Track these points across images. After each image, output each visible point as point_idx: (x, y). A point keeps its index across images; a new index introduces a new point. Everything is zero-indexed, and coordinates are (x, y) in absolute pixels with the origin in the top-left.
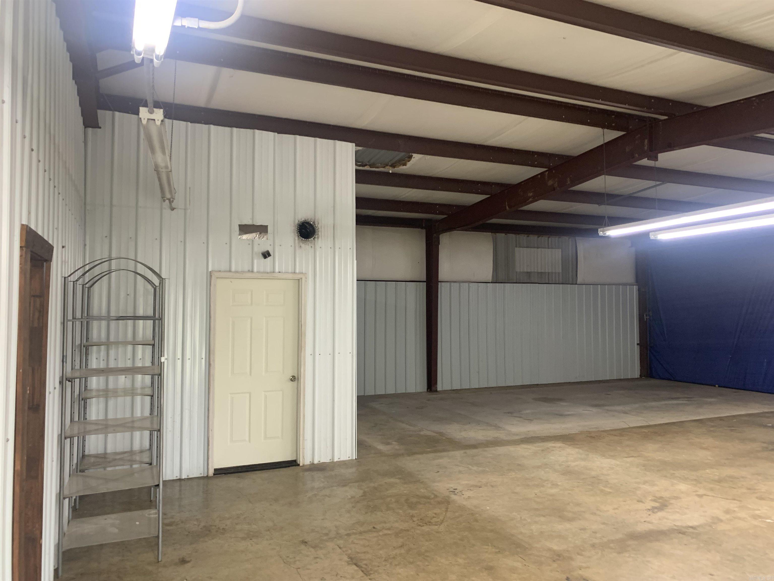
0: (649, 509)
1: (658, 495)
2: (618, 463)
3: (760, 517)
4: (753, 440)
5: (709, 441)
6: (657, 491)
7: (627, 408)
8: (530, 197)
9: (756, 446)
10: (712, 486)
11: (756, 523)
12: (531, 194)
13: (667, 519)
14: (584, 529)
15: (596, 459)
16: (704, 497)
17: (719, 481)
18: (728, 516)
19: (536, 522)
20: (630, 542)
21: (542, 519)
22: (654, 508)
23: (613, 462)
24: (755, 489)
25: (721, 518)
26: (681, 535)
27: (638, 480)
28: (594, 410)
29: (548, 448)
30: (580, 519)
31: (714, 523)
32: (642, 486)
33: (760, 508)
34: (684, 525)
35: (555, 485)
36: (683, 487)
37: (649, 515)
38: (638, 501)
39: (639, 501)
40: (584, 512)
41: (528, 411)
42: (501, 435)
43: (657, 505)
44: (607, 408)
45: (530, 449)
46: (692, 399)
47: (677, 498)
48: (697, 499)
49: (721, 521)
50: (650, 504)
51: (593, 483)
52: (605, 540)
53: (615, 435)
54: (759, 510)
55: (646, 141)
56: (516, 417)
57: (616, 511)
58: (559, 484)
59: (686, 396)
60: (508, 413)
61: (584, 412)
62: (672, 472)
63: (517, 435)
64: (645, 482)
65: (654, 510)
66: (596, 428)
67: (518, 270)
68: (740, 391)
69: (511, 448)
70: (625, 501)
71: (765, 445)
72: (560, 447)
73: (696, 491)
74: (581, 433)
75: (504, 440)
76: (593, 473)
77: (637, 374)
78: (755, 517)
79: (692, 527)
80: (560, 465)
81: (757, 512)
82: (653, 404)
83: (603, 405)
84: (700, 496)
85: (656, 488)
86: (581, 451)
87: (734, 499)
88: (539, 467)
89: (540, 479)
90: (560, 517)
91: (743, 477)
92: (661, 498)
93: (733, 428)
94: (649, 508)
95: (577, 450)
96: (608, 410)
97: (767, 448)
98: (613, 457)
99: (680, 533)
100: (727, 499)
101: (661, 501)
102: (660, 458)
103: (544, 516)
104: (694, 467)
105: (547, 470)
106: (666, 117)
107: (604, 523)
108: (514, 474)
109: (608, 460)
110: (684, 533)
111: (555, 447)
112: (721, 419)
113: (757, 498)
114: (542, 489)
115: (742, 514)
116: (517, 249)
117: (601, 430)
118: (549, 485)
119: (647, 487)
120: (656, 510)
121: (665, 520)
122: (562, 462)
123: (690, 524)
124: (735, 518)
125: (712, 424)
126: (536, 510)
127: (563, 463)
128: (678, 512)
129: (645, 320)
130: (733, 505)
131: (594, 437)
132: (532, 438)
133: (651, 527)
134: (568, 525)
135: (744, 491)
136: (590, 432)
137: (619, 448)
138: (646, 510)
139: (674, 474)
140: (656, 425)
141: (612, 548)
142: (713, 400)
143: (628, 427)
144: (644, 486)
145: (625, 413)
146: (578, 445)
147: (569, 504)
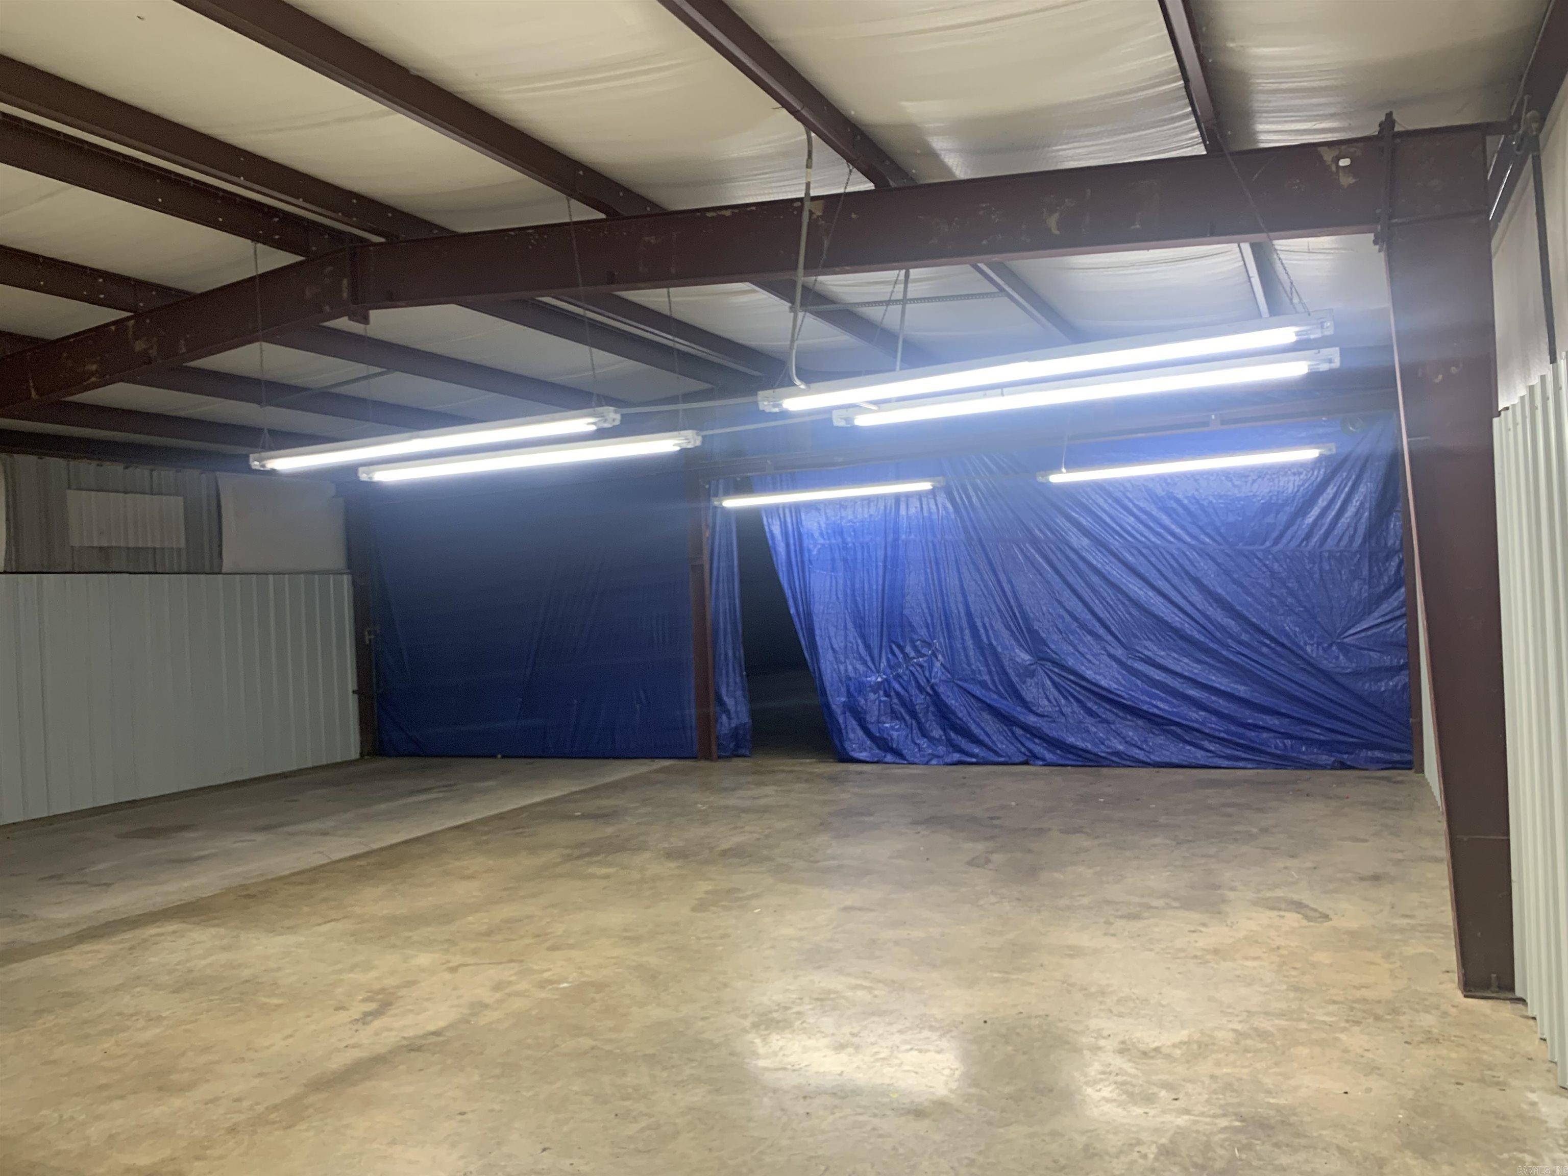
0: (356, 1020)
1: (376, 986)
2: (302, 939)
3: (550, 982)
4: (549, 846)
5: (476, 862)
6: (376, 978)
7: (329, 823)
8: (93, 374)
9: (552, 856)
10: (473, 945)
11: (543, 995)
12: (94, 367)
13: (390, 1030)
14: (215, 1100)
15: (254, 942)
16: (461, 970)
17: (489, 933)
18: (498, 995)
19: (99, 1118)
20: (312, 1099)
21: (117, 1105)
22: (366, 1014)
23: (290, 939)
24: (547, 934)
25: (487, 1000)
26: (413, 1054)
27: (339, 966)
28: (260, 837)
29: (145, 941)
30: (208, 1081)
31: (473, 1015)
32: (345, 976)
33: (552, 966)
34: (421, 1032)
35: (154, 1019)
36: (424, 959)
37: (357, 1031)
38: (337, 1009)
39: (340, 1008)
40: (218, 1062)
41: (100, 867)
42: (26, 933)
43: (373, 1006)
44: (286, 829)
45: (98, 951)
46: (455, 788)
47: (410, 984)
48: (447, 976)
49: (486, 1006)
50: (358, 1009)
51: (242, 994)
52: (260, 1109)
53: (302, 884)
54: (549, 970)
55: (345, 282)
56: (70, 883)
57: (290, 1040)
58: (164, 1015)
59: (444, 783)
60: (52, 877)
61: (237, 845)
62: (407, 934)
63: (69, 925)
64: (352, 968)
65: (366, 1018)
66: (262, 875)
67: (75, 541)
68: (535, 760)
69: (50, 960)
70: (308, 1016)
71: (568, 851)
72: (174, 932)
73: (448, 962)
74: (227, 891)
75: (33, 944)
76: (246, 973)
77: (354, 753)
78: (542, 985)
79: (436, 1033)
80: (170, 972)
81: (546, 975)
82: (383, 806)
83: (281, 825)
84: (453, 970)
85: (373, 974)
86: (222, 931)
87: (511, 961)
88: (117, 989)
89: (119, 1014)
90: (160, 1089)
91: (528, 917)
92: (383, 990)
93: (518, 831)
94: (357, 1017)
95: (213, 931)
96: (290, 834)
97: (569, 855)
98: (292, 929)
99: (412, 1050)
100: (501, 963)
101: (380, 997)
102: (385, 912)
103: (122, 1097)
104: (445, 917)
105: (138, 989)
106: (382, 240)
107: (261, 1075)
108: (51, 1017)
109: (280, 939)
110: (419, 1049)
111: (162, 934)
112: (500, 817)
113: (548, 949)
114: (122, 1036)
115: (523, 986)
116: (72, 494)
117: (270, 877)
118: (141, 1023)
119: (357, 977)
120: (370, 1018)
121: (386, 1034)
122: (176, 965)
123: (432, 1028)
124: (509, 995)
125: (486, 829)
126: (102, 1087)
127: (178, 967)
128: (411, 1011)
129: (368, 642)
130: (507, 973)
131: (254, 896)
132: (108, 924)
133: (357, 1054)
134: (177, 1102)
135: (529, 941)
136: (244, 887)
137: (306, 909)
138: (351, 1022)
139: (410, 937)
140: (382, 849)
141: (274, 1123)
142: (491, 783)
143: (329, 861)
144: (352, 975)
145: (325, 833)
146: (215, 918)
147: (184, 1054)
